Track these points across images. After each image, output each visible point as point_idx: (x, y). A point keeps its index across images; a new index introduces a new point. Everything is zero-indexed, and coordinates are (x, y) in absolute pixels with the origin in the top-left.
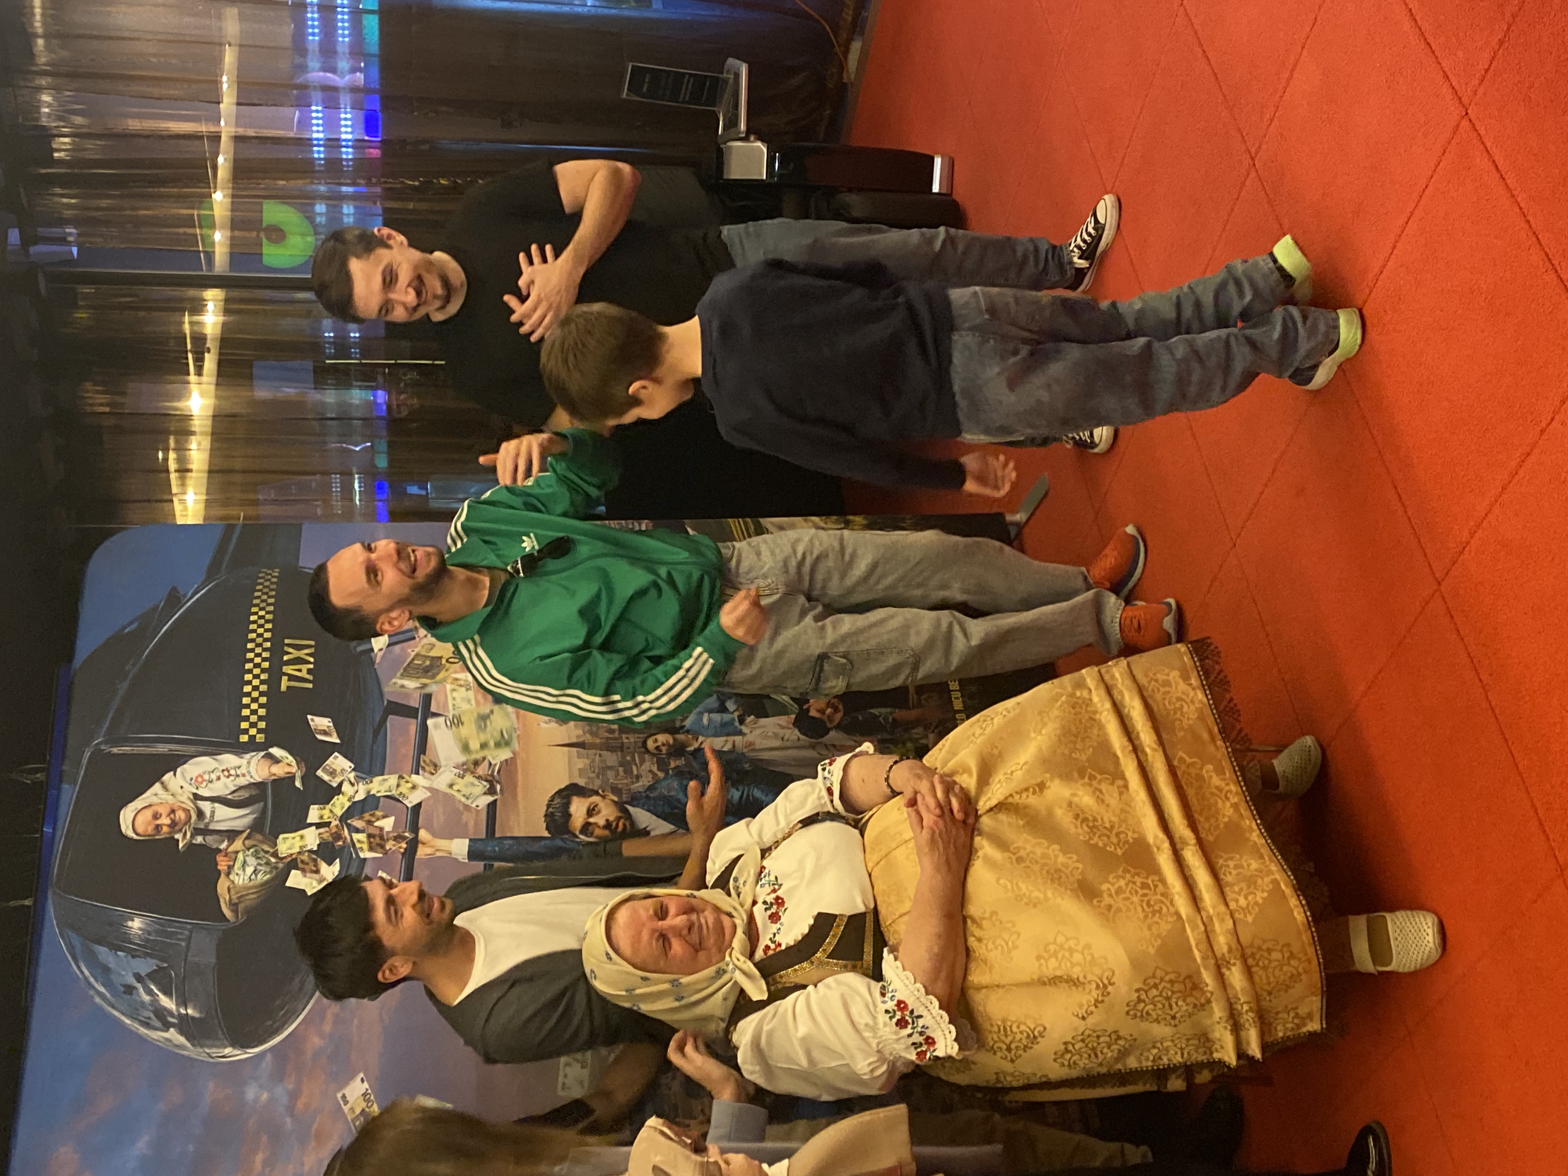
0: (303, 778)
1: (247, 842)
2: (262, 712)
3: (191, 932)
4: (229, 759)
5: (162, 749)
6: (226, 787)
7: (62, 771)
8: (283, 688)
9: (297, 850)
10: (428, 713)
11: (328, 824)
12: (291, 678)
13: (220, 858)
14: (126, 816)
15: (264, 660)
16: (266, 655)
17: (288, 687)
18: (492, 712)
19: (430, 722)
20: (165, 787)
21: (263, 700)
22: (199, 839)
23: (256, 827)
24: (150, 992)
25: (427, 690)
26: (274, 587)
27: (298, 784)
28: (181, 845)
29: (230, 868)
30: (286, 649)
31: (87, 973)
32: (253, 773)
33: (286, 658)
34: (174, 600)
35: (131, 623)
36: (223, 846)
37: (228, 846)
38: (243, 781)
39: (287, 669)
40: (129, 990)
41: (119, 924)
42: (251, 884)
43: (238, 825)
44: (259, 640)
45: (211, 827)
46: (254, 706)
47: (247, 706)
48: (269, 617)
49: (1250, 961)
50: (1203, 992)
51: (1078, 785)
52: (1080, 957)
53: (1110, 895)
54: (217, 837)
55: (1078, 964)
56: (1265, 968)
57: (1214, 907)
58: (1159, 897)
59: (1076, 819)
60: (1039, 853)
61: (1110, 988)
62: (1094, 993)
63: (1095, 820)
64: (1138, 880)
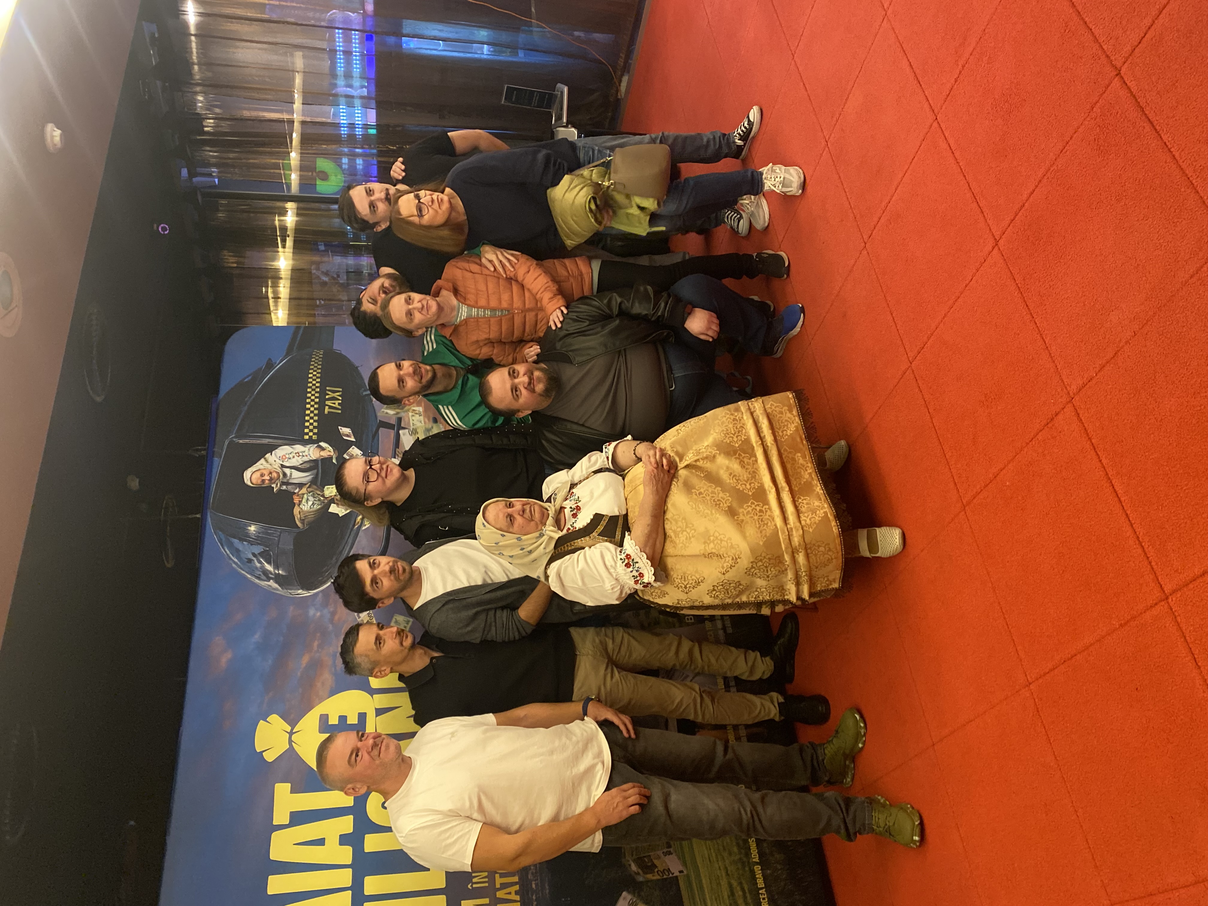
0: (337, 459)
1: (308, 489)
2: (315, 424)
3: (281, 533)
4: (299, 448)
5: (266, 441)
6: (298, 461)
7: (214, 452)
8: (326, 412)
10: (400, 428)
12: (330, 407)
13: (295, 497)
14: (247, 474)
15: (316, 397)
16: (317, 395)
17: (329, 412)
18: (432, 427)
19: (401, 432)
20: (267, 461)
21: (316, 418)
22: (284, 487)
23: (313, 482)
24: (260, 562)
25: (399, 416)
26: (321, 359)
27: (334, 461)
28: (275, 490)
29: (300, 502)
30: (328, 392)
31: (228, 552)
32: (312, 455)
33: (327, 397)
34: (270, 365)
35: (248, 377)
36: (296, 491)
37: (299, 491)
38: (306, 459)
39: (328, 403)
40: (250, 561)
41: (244, 529)
42: (311, 510)
43: (303, 481)
44: (314, 387)
45: (291, 481)
46: (311, 421)
47: (308, 421)
48: (318, 375)
49: (809, 551)
50: (784, 565)
51: (733, 458)
52: (725, 543)
53: (744, 515)
54: (293, 486)
55: (724, 547)
56: (816, 555)
57: (794, 523)
58: (767, 517)
59: (730, 475)
60: (710, 491)
61: (739, 560)
62: (730, 562)
63: (739, 476)
64: (758, 508)
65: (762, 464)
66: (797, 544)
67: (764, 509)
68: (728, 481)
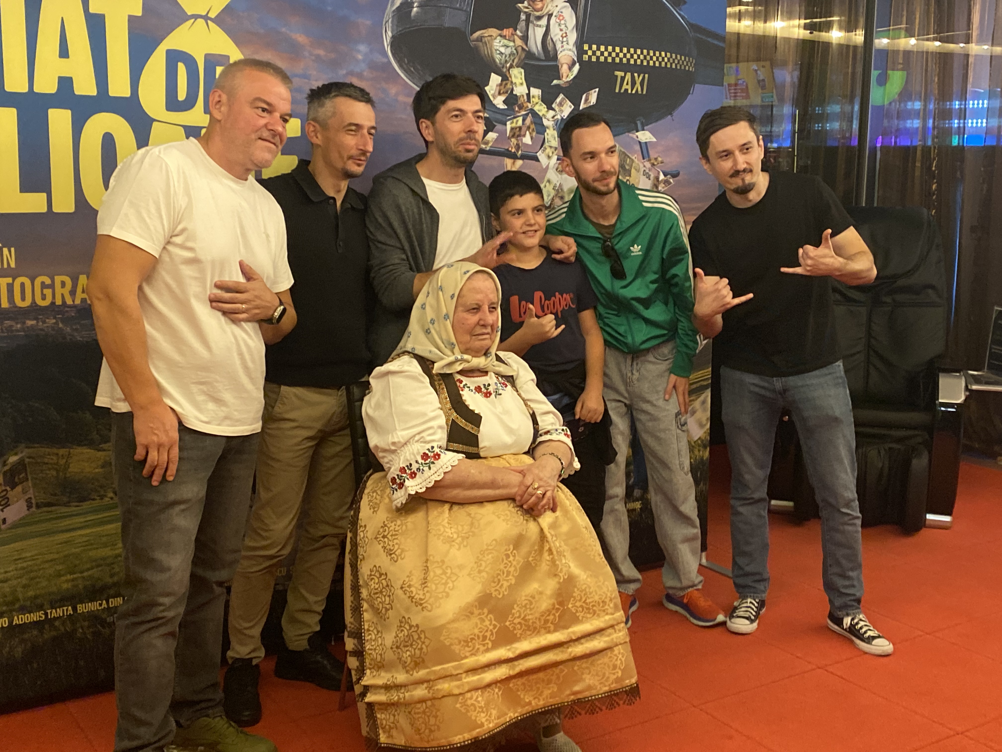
0: (557, 86)
1: (520, 49)
2: (602, 59)
3: (465, 11)
4: (573, 37)
6: (556, 35)
8: (617, 73)
9: (514, 80)
11: (529, 100)
12: (623, 79)
13: (511, 30)
15: (635, 61)
16: (639, 62)
21: (610, 60)
22: (523, 17)
23: (529, 55)
26: (683, 68)
28: (520, 5)
29: (504, 37)
30: (642, 75)
32: (563, 53)
33: (636, 75)
36: (518, 33)
37: (518, 36)
38: (558, 46)
39: (628, 76)
42: (494, 51)
43: (531, 42)
44: (648, 58)
45: (531, 25)
46: (606, 54)
47: (606, 49)
48: (663, 64)
49: (429, 703)
50: (413, 669)
51: (553, 601)
52: (441, 590)
53: (479, 614)
54: (524, 29)
55: (437, 588)
56: (424, 712)
57: (467, 683)
58: (477, 646)
59: (531, 597)
60: (510, 569)
61: (420, 607)
62: (416, 596)
63: (531, 609)
64: (488, 634)
65: (545, 639)
66: (439, 687)
67: (487, 641)
68: (523, 594)
